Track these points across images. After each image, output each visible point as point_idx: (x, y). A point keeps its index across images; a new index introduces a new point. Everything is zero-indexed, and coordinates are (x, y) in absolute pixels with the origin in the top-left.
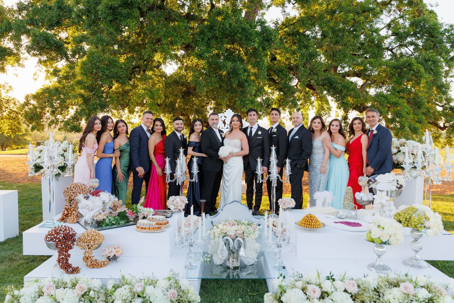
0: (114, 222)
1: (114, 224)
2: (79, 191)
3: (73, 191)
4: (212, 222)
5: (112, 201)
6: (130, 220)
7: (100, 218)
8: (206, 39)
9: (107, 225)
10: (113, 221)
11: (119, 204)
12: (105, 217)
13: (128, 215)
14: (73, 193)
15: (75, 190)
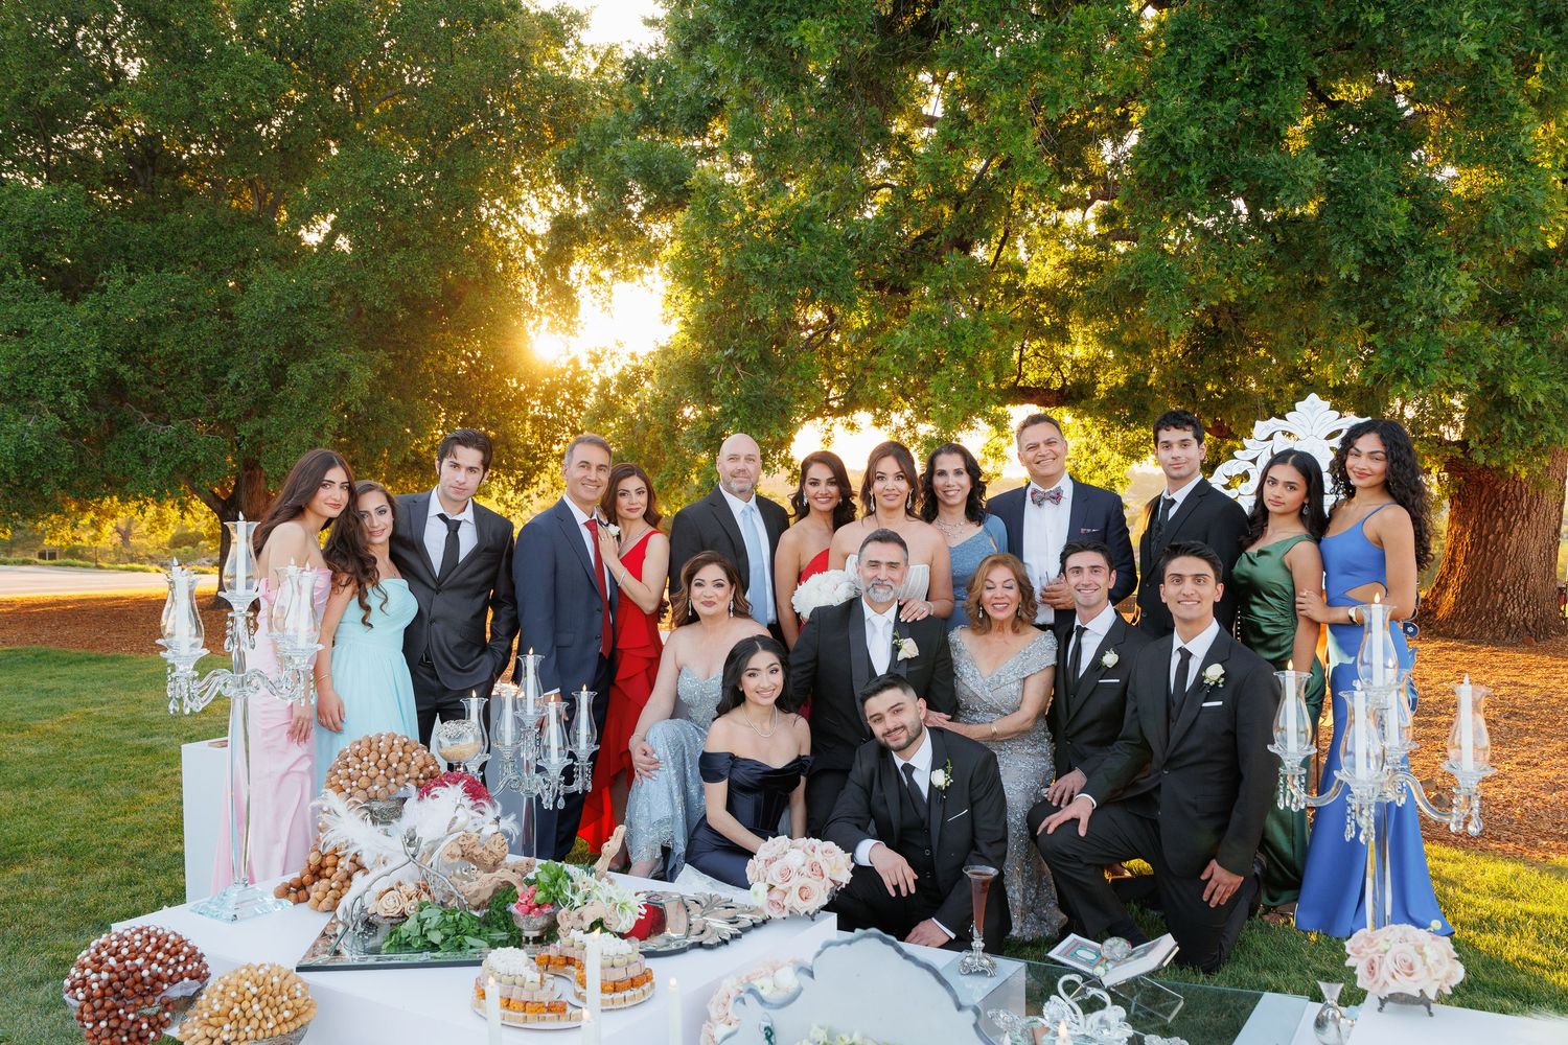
0: (436, 937)
1: (434, 947)
2: (373, 772)
3: (350, 770)
4: (769, 1033)
5: (456, 835)
6: (526, 934)
7: (389, 906)
8: (1201, 61)
9: (405, 945)
10: (437, 928)
11: (486, 853)
12: (410, 907)
13: (513, 908)
14: (349, 777)
15: (358, 766)
